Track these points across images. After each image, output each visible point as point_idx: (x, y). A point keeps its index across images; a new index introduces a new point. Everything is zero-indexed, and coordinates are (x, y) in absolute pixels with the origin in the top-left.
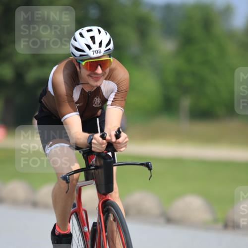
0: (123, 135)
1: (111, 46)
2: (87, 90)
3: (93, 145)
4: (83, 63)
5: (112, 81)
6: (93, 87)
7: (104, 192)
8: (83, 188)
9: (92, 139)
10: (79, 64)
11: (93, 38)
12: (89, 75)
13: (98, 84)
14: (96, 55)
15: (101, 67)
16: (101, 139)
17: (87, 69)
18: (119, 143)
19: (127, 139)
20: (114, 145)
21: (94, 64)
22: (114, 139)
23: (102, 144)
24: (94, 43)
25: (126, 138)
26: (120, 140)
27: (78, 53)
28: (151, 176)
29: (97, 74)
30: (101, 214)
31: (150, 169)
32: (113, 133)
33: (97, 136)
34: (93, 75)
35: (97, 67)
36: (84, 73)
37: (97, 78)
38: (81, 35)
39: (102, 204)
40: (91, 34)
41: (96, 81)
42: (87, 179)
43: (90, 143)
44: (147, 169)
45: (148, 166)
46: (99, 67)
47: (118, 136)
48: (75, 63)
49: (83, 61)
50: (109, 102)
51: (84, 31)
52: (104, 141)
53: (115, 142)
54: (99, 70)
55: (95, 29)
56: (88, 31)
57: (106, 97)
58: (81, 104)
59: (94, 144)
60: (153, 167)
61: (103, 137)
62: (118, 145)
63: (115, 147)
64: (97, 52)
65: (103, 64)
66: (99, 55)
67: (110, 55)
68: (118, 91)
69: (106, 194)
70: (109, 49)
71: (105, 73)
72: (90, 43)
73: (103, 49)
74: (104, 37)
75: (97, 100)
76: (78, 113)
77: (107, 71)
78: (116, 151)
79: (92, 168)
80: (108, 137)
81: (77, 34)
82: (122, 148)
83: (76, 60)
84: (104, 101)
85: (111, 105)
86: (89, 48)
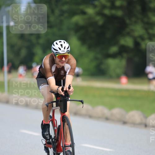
0: (72, 88)
1: (69, 49)
2: (58, 67)
4: (57, 56)
5: (69, 64)
6: (61, 66)
7: (63, 112)
8: (55, 110)
11: (61, 45)
12: (59, 61)
13: (63, 65)
14: (63, 53)
17: (59, 58)
19: (73, 90)
20: (68, 92)
21: (62, 56)
22: (68, 90)
24: (62, 47)
26: (70, 90)
27: (55, 51)
28: (83, 106)
29: (63, 61)
31: (83, 103)
34: (61, 61)
35: (63, 58)
36: (57, 60)
37: (63, 62)
38: (57, 43)
40: (61, 43)
41: (62, 64)
42: (57, 106)
44: (81, 103)
45: (82, 102)
46: (64, 58)
47: (69, 88)
48: (54, 55)
49: (57, 54)
50: (67, 73)
51: (58, 42)
54: (64, 59)
55: (63, 41)
56: (60, 42)
57: (66, 71)
58: (55, 73)
64: (63, 51)
65: (65, 56)
66: (64, 52)
67: (68, 53)
68: (71, 68)
70: (68, 50)
72: (60, 47)
73: (66, 50)
74: (66, 45)
75: (62, 72)
76: (54, 77)
77: (67, 60)
81: (55, 43)
82: (71, 93)
84: (65, 72)
85: (68, 74)
86: (60, 49)
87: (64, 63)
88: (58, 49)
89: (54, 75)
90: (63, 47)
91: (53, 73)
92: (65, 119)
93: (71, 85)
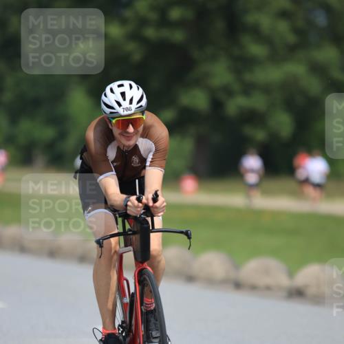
0: (161, 199)
3: (128, 208)
5: (150, 139)
7: (140, 260)
8: (124, 255)
9: (128, 201)
10: (110, 122)
11: (123, 94)
12: (121, 134)
14: (126, 113)
15: (133, 126)
18: (156, 207)
19: (165, 204)
20: (152, 209)
23: (138, 207)
24: (124, 100)
25: (163, 202)
26: (157, 204)
27: (108, 110)
28: (190, 245)
30: (137, 284)
31: (189, 238)
32: (150, 196)
33: (133, 198)
34: (124, 134)
35: (128, 126)
36: (116, 131)
38: (112, 91)
39: (138, 274)
40: (122, 90)
41: (129, 140)
42: (126, 245)
43: (126, 205)
44: (185, 237)
45: (187, 234)
46: (131, 126)
47: (155, 199)
48: (107, 121)
49: (114, 118)
50: (148, 164)
52: (140, 205)
53: (152, 207)
54: (131, 129)
56: (119, 86)
57: (144, 157)
58: (118, 163)
59: (130, 206)
60: (193, 236)
61: (139, 200)
62: (156, 210)
63: (153, 212)
64: (127, 109)
66: (129, 112)
67: (143, 113)
68: (156, 150)
69: (142, 262)
70: (141, 106)
71: (138, 131)
73: (134, 106)
75: (135, 159)
76: (114, 173)
79: (129, 233)
80: (144, 200)
81: (108, 89)
82: (159, 213)
85: (150, 166)
86: (119, 105)
87: (134, 138)
89: (114, 167)
90: (128, 98)
91: (112, 162)
92: (145, 279)
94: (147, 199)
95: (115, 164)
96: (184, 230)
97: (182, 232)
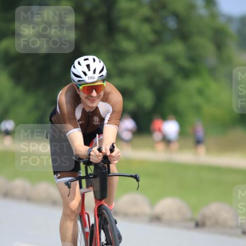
0: (116, 150)
1: (104, 73)
2: (87, 110)
3: (91, 157)
4: (81, 87)
5: (108, 103)
7: (99, 197)
8: (86, 194)
9: (91, 151)
10: (78, 88)
11: (88, 66)
12: (86, 98)
14: (90, 81)
15: (96, 91)
16: (98, 152)
17: (85, 93)
18: (112, 157)
20: (109, 157)
21: (90, 88)
22: (108, 153)
23: (98, 156)
24: (89, 70)
25: (118, 153)
26: (113, 154)
27: (76, 79)
28: (138, 187)
29: (92, 97)
30: (97, 217)
31: (138, 181)
32: (108, 148)
33: (95, 149)
34: (89, 98)
35: (92, 91)
36: (83, 95)
37: (93, 100)
38: (79, 63)
39: (97, 209)
40: (87, 62)
41: (93, 103)
43: (90, 155)
45: (136, 178)
46: (94, 91)
47: (112, 150)
48: (76, 87)
49: (81, 85)
50: (106, 121)
52: (101, 154)
53: (109, 156)
54: (94, 94)
55: (91, 58)
56: (85, 60)
57: (103, 117)
59: (93, 156)
61: (100, 150)
62: (112, 158)
63: (109, 159)
64: (92, 78)
66: (93, 80)
67: (103, 81)
68: (113, 112)
69: (101, 200)
70: (102, 75)
72: (86, 70)
73: (97, 75)
74: (98, 65)
75: (96, 119)
76: (80, 129)
78: (111, 163)
79: (91, 176)
80: (104, 151)
82: (115, 161)
83: (76, 85)
85: (107, 124)
86: (85, 74)
87: (97, 101)
88: (82, 75)
89: (80, 125)
90: (92, 69)
91: (79, 121)
92: (103, 213)
93: (115, 145)
94: (106, 150)
95: (80, 122)
96: (134, 175)
97: (132, 176)
